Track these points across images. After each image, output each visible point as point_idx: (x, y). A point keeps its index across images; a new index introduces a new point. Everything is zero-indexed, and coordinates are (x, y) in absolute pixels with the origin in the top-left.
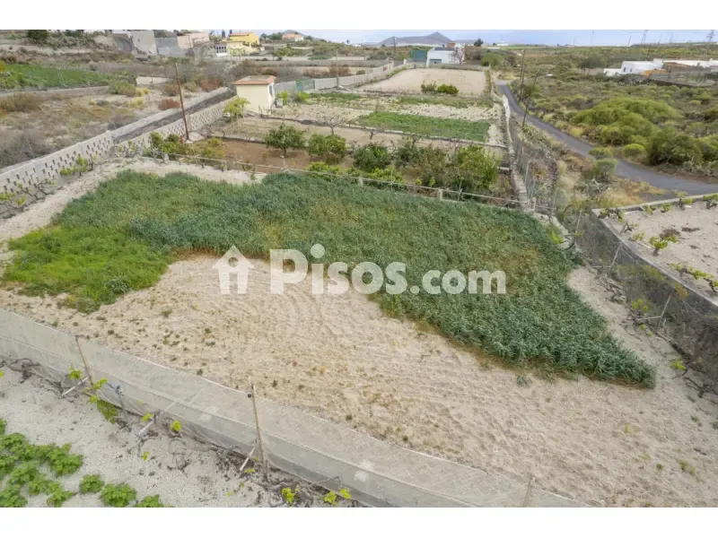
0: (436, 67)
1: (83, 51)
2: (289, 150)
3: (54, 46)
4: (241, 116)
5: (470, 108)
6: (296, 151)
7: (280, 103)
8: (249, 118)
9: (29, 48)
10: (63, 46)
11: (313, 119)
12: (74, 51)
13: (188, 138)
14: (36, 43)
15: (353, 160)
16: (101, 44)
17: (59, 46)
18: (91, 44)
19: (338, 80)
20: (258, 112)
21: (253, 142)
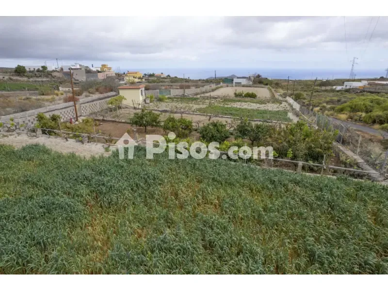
0: (238, 86)
1: (44, 79)
2: (149, 128)
3: (28, 77)
4: (120, 108)
5: (268, 104)
6: (154, 128)
7: (148, 101)
8: (126, 109)
9: (15, 78)
10: (34, 77)
11: (168, 109)
12: (40, 79)
13: (77, 120)
14: (18, 75)
15: (198, 135)
16: (55, 76)
17: (32, 77)
18: (50, 76)
19: (184, 91)
20: (132, 106)
21: (124, 123)
